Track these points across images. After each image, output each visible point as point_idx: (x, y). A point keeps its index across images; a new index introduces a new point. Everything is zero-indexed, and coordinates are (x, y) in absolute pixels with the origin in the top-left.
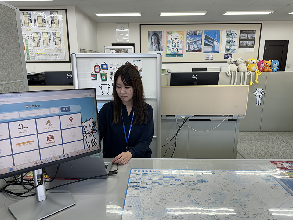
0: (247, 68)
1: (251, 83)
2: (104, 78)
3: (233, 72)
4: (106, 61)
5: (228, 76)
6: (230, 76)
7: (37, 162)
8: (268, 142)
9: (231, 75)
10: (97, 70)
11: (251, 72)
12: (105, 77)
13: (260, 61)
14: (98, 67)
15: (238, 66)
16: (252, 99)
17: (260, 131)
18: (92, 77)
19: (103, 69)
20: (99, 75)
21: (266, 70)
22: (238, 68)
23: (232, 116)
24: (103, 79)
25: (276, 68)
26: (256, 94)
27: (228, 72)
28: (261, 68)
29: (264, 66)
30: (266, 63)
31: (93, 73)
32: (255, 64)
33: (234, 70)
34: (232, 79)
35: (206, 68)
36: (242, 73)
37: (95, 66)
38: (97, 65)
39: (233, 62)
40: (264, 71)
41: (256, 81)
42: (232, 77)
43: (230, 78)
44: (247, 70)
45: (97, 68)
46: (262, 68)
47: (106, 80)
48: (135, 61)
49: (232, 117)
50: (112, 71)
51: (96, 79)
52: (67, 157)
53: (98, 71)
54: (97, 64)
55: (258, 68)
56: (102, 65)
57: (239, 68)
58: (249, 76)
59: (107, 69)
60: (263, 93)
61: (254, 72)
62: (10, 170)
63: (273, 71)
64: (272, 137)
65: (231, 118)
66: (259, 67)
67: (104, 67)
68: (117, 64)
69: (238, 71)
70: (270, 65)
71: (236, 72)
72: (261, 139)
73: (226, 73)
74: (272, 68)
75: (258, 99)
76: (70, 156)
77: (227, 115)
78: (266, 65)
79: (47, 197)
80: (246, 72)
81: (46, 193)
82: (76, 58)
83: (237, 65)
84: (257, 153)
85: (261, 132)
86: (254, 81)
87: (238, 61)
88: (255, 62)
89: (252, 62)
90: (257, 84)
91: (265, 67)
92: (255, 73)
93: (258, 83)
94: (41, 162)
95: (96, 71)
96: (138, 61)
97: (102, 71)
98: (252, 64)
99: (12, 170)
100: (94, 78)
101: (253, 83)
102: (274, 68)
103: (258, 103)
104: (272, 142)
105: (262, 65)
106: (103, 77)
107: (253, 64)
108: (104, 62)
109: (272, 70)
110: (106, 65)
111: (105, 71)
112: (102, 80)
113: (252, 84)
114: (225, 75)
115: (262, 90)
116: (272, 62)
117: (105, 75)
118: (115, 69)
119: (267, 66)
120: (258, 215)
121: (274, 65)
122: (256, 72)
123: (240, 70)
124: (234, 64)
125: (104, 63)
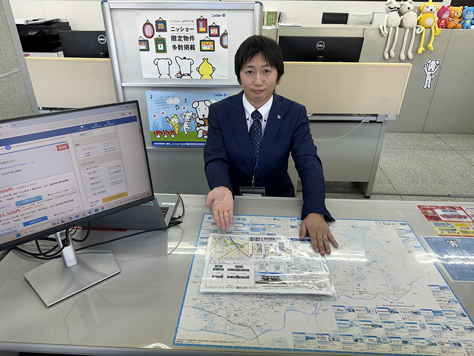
0: (418, 21)
1: (420, 49)
2: (161, 47)
3: (391, 29)
4: (164, 15)
5: (382, 36)
6: (385, 35)
7: (56, 222)
8: (432, 151)
9: (387, 33)
10: (149, 33)
11: (423, 28)
12: (162, 45)
13: (442, 7)
14: (150, 26)
15: (402, 17)
16: (416, 78)
17: (423, 132)
18: (140, 45)
19: (158, 30)
20: (152, 42)
21: (452, 24)
22: (401, 21)
23: (376, 115)
24: (159, 49)
25: (469, 21)
26: (426, 68)
27: (383, 27)
28: (443, 21)
29: (450, 16)
30: (453, 12)
31: (141, 37)
32: (433, 13)
33: (394, 25)
34: (389, 41)
35: (348, 14)
36: (408, 31)
37: (144, 25)
38: (148, 23)
39: (395, 7)
40: (448, 27)
41: (430, 45)
42: (389, 37)
43: (386, 39)
44: (418, 24)
45: (148, 28)
46: (445, 22)
47: (165, 51)
48: (215, 16)
49: (376, 118)
50: (174, 34)
51: (148, 50)
52: (102, 211)
53: (151, 35)
54: (148, 21)
55: (438, 21)
56: (157, 22)
57: (403, 20)
58: (419, 36)
59: (165, 30)
60: (438, 68)
61: (430, 28)
62: (17, 237)
63: (463, 28)
64: (439, 142)
65: (374, 119)
66: (439, 18)
67: (161, 26)
68: (184, 22)
69: (400, 26)
70: (460, 15)
71: (398, 28)
72: (420, 146)
73: (379, 29)
74: (462, 22)
75: (429, 78)
76: (105, 209)
77: (367, 115)
78: (452, 15)
79: (79, 261)
80: (415, 29)
81: (76, 254)
82: (110, 9)
83: (401, 14)
84: (410, 171)
85: (423, 134)
86: (426, 47)
87: (403, 6)
88: (434, 9)
89: (429, 9)
90: (431, 51)
91: (450, 19)
92: (431, 30)
93: (432, 49)
94: (62, 222)
95: (147, 34)
96: (219, 16)
97: (157, 35)
98: (427, 12)
99: (20, 236)
100: (144, 48)
101: (424, 50)
102: (465, 22)
103: (427, 84)
104: (437, 152)
105: (446, 16)
106: (159, 45)
107: (430, 14)
108: (160, 18)
109: (462, 25)
110: (164, 22)
111: (163, 35)
112: (158, 51)
113: (421, 52)
114: (378, 33)
115: (438, 62)
116: (464, 9)
117: (162, 41)
118: (180, 30)
119: (454, 17)
120: (379, 295)
121: (467, 16)
122: (433, 28)
123: (406, 24)
124: (396, 13)
125: (160, 20)
